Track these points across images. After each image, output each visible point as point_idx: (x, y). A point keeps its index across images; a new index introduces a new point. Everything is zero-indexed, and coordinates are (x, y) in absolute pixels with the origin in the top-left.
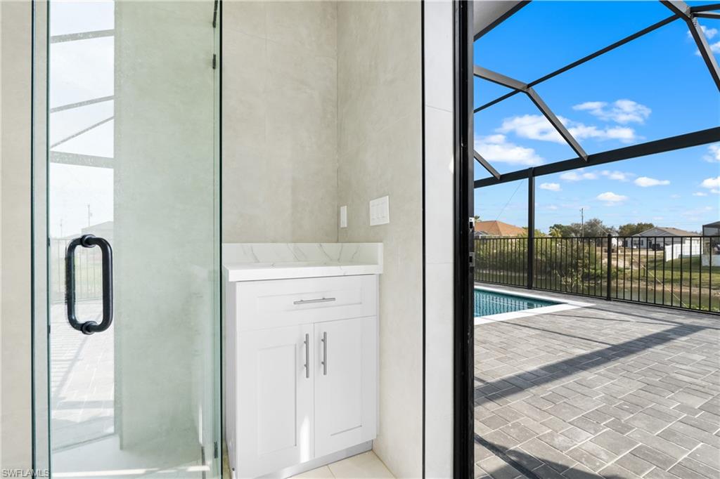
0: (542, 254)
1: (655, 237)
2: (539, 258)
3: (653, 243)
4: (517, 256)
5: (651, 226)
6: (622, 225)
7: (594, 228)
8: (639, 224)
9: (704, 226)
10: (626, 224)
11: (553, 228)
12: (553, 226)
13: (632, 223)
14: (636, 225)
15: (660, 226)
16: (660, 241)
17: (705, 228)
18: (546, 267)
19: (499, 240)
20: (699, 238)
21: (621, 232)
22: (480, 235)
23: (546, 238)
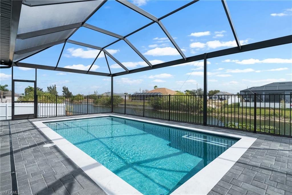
0: (184, 102)
1: (221, 95)
2: (183, 104)
3: (220, 97)
4: (175, 103)
5: (219, 91)
6: (210, 91)
7: (200, 92)
8: (215, 90)
9: (240, 91)
10: (211, 90)
11: (186, 92)
12: (185, 91)
13: (212, 90)
14: (214, 90)
15: (222, 91)
16: (223, 97)
17: (241, 92)
18: (186, 108)
19: (167, 97)
20: (234, 96)
21: (209, 93)
22: (159, 94)
23: (184, 96)
